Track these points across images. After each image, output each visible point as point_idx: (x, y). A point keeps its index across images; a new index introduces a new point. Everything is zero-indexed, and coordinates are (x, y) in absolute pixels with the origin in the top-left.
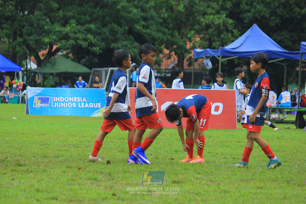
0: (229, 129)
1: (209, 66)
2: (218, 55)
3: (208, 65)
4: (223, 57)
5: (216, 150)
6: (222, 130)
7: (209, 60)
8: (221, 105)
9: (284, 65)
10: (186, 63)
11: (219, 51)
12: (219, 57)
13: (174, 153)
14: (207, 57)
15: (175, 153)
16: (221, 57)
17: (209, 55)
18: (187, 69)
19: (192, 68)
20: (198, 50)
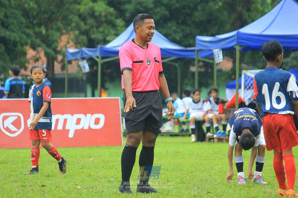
0: (112, 145)
1: (86, 69)
2: (96, 55)
3: (84, 68)
4: (103, 58)
5: (97, 172)
6: (105, 147)
7: (85, 61)
8: (102, 117)
9: (177, 65)
10: (57, 67)
11: (97, 50)
12: (98, 57)
13: (45, 178)
14: (83, 59)
15: (47, 178)
16: (100, 58)
17: (85, 56)
18: (58, 74)
19: (65, 72)
20: (72, 50)
